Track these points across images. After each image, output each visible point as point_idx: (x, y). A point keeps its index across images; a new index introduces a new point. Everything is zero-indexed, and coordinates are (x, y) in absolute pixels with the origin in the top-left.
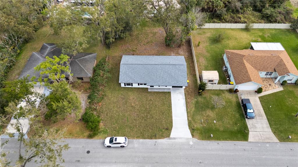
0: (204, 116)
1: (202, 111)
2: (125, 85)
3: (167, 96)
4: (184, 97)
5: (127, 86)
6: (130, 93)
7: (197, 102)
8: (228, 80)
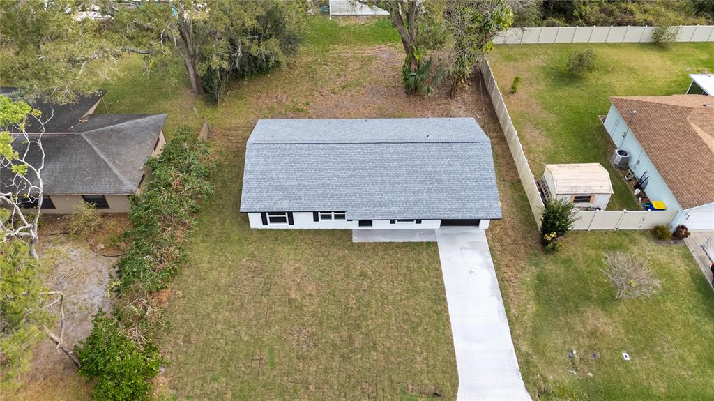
0: (580, 334)
1: (566, 314)
2: (265, 223)
3: (424, 258)
4: (490, 260)
5: (271, 226)
6: (283, 251)
7: (541, 280)
8: (639, 196)
